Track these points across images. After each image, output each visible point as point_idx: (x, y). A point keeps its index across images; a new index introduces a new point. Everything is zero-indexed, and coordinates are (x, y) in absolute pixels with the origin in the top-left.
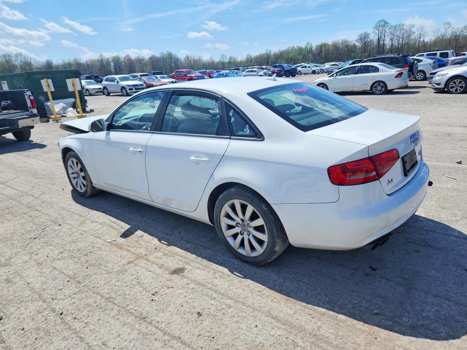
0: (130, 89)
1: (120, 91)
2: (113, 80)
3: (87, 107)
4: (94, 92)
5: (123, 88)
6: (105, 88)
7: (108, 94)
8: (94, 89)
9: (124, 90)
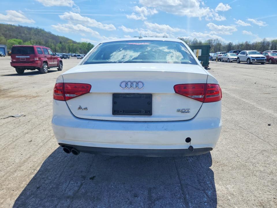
0: (253, 60)
1: (246, 61)
2: (244, 53)
3: (209, 66)
4: (232, 60)
5: (249, 58)
6: (238, 58)
7: (239, 62)
8: (232, 58)
9: (249, 60)
